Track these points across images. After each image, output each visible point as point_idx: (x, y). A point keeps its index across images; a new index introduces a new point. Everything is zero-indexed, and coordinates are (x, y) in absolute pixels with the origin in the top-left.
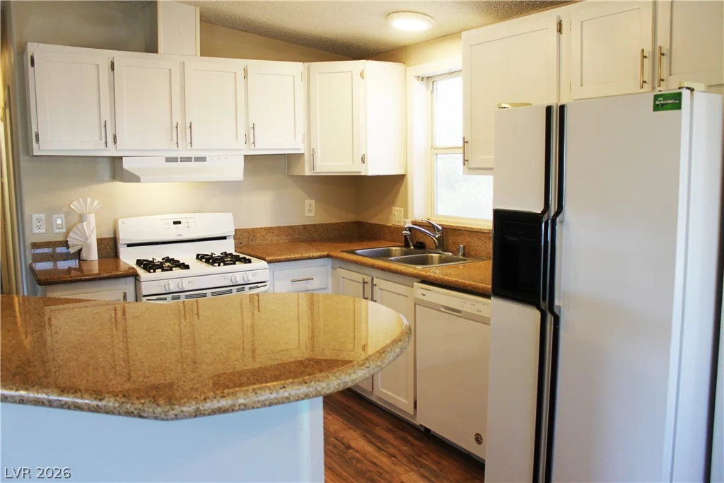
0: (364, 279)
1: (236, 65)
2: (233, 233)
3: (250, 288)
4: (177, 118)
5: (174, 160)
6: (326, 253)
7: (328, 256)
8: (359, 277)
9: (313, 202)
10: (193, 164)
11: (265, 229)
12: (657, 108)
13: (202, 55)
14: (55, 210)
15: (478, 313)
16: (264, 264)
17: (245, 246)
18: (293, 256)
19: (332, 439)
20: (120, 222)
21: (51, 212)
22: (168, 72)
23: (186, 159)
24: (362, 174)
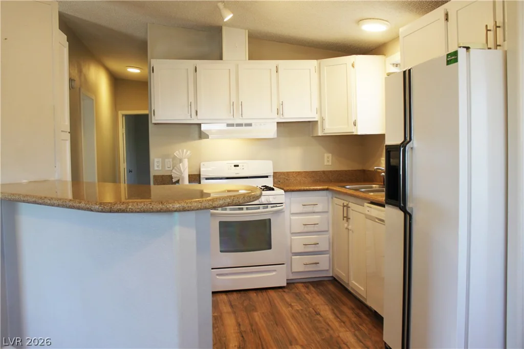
0: (343, 204)
1: (271, 64)
2: (272, 174)
3: (272, 207)
4: (233, 99)
5: (232, 125)
6: (326, 187)
7: (327, 189)
8: (341, 202)
9: (330, 155)
10: (244, 128)
11: (296, 172)
12: (448, 63)
13: (249, 59)
14: (167, 156)
16: (282, 192)
17: (282, 183)
18: (303, 188)
19: (311, 309)
20: (202, 164)
21: (165, 157)
22: (228, 71)
23: (239, 125)
24: (354, 134)
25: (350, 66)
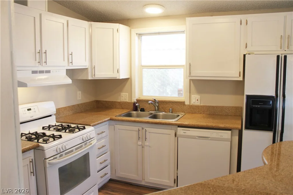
0: (139, 129)
2: (55, 113)
3: (89, 142)
5: (36, 72)
7: (110, 119)
8: (136, 128)
9: (80, 92)
11: (63, 108)
15: (221, 137)
22: (33, 18)
23: (41, 72)
24: (117, 78)
25: (115, 31)
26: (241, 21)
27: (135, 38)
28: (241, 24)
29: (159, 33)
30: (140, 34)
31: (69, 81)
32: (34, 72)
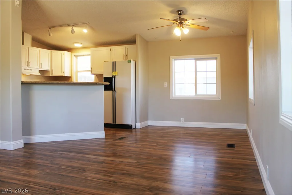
4: (27, 60)
12: (128, 62)
22: (25, 49)
23: (28, 70)
24: (64, 76)
25: (63, 54)
26: (110, 49)
27: (74, 58)
28: (110, 50)
29: (84, 55)
30: (76, 56)
31: (40, 74)
32: (25, 69)
